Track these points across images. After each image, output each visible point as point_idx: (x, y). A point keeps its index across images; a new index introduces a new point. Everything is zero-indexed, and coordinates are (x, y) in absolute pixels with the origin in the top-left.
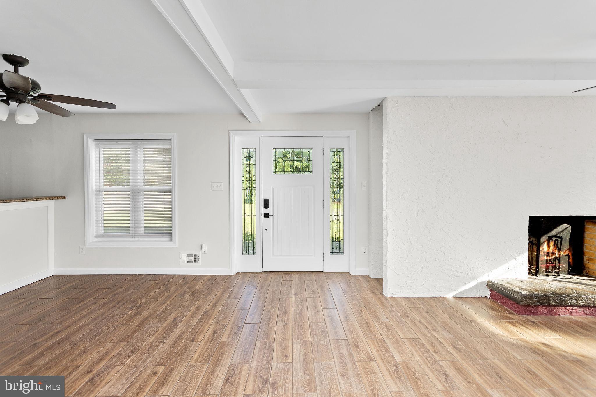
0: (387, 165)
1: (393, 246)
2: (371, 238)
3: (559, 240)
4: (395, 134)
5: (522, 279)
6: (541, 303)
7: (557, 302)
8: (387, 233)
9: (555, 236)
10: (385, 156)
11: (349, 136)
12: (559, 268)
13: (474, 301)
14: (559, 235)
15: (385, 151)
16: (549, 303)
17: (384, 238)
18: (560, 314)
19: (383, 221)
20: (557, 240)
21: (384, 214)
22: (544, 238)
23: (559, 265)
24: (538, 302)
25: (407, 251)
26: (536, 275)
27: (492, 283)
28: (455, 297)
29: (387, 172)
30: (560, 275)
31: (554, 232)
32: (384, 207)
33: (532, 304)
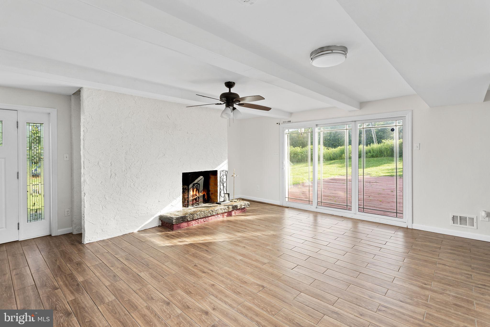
0: (84, 140)
1: (90, 203)
2: (73, 201)
3: (198, 185)
4: (91, 117)
5: (179, 210)
6: (183, 221)
7: (191, 219)
8: (85, 193)
9: (197, 183)
10: (82, 133)
11: (50, 113)
12: (198, 201)
13: (151, 230)
14: (198, 183)
15: (82, 130)
16: (188, 220)
17: (82, 198)
18: (193, 224)
19: (82, 185)
20: (197, 185)
21: (82, 179)
22: (191, 186)
23: (199, 200)
24: (182, 221)
25: (103, 205)
26: (187, 207)
27: (162, 216)
28: (139, 231)
29: (84, 146)
30: (199, 205)
31: (196, 181)
32: (82, 174)
33: (179, 223)
